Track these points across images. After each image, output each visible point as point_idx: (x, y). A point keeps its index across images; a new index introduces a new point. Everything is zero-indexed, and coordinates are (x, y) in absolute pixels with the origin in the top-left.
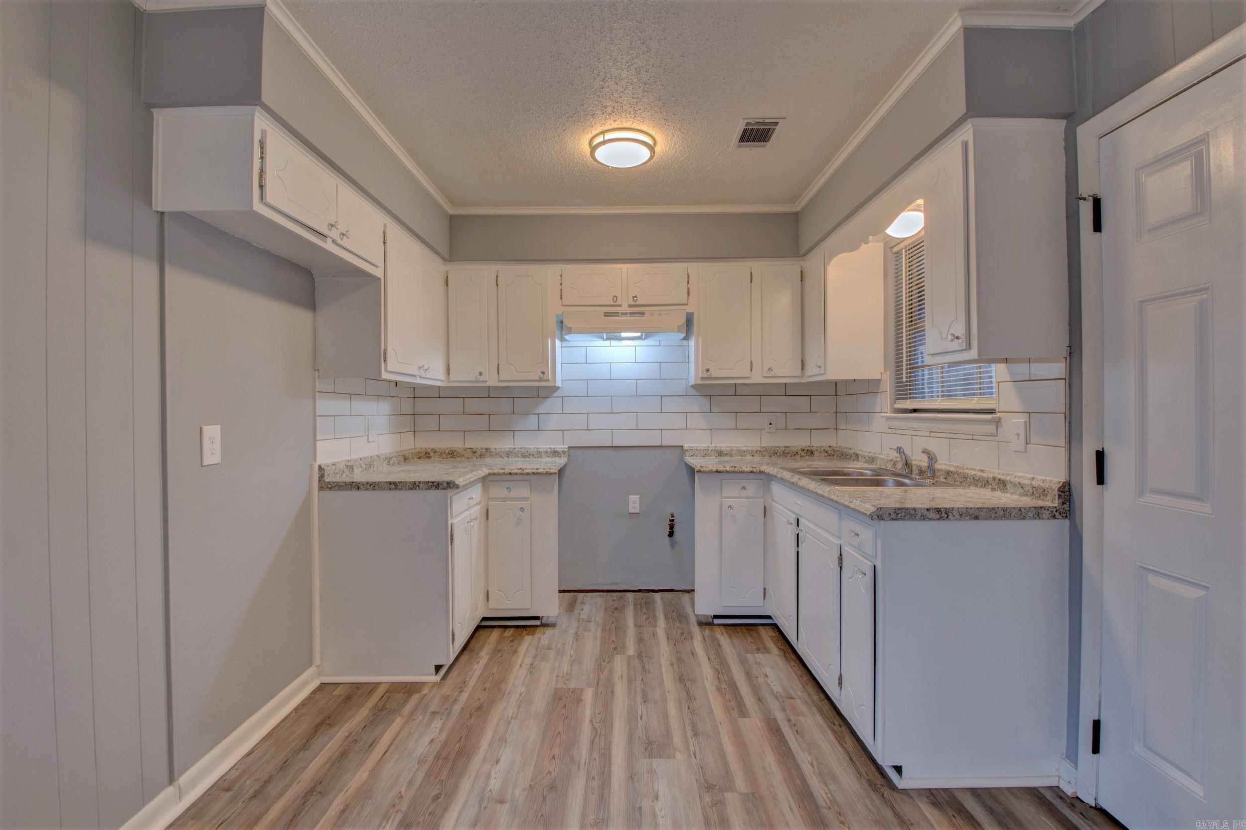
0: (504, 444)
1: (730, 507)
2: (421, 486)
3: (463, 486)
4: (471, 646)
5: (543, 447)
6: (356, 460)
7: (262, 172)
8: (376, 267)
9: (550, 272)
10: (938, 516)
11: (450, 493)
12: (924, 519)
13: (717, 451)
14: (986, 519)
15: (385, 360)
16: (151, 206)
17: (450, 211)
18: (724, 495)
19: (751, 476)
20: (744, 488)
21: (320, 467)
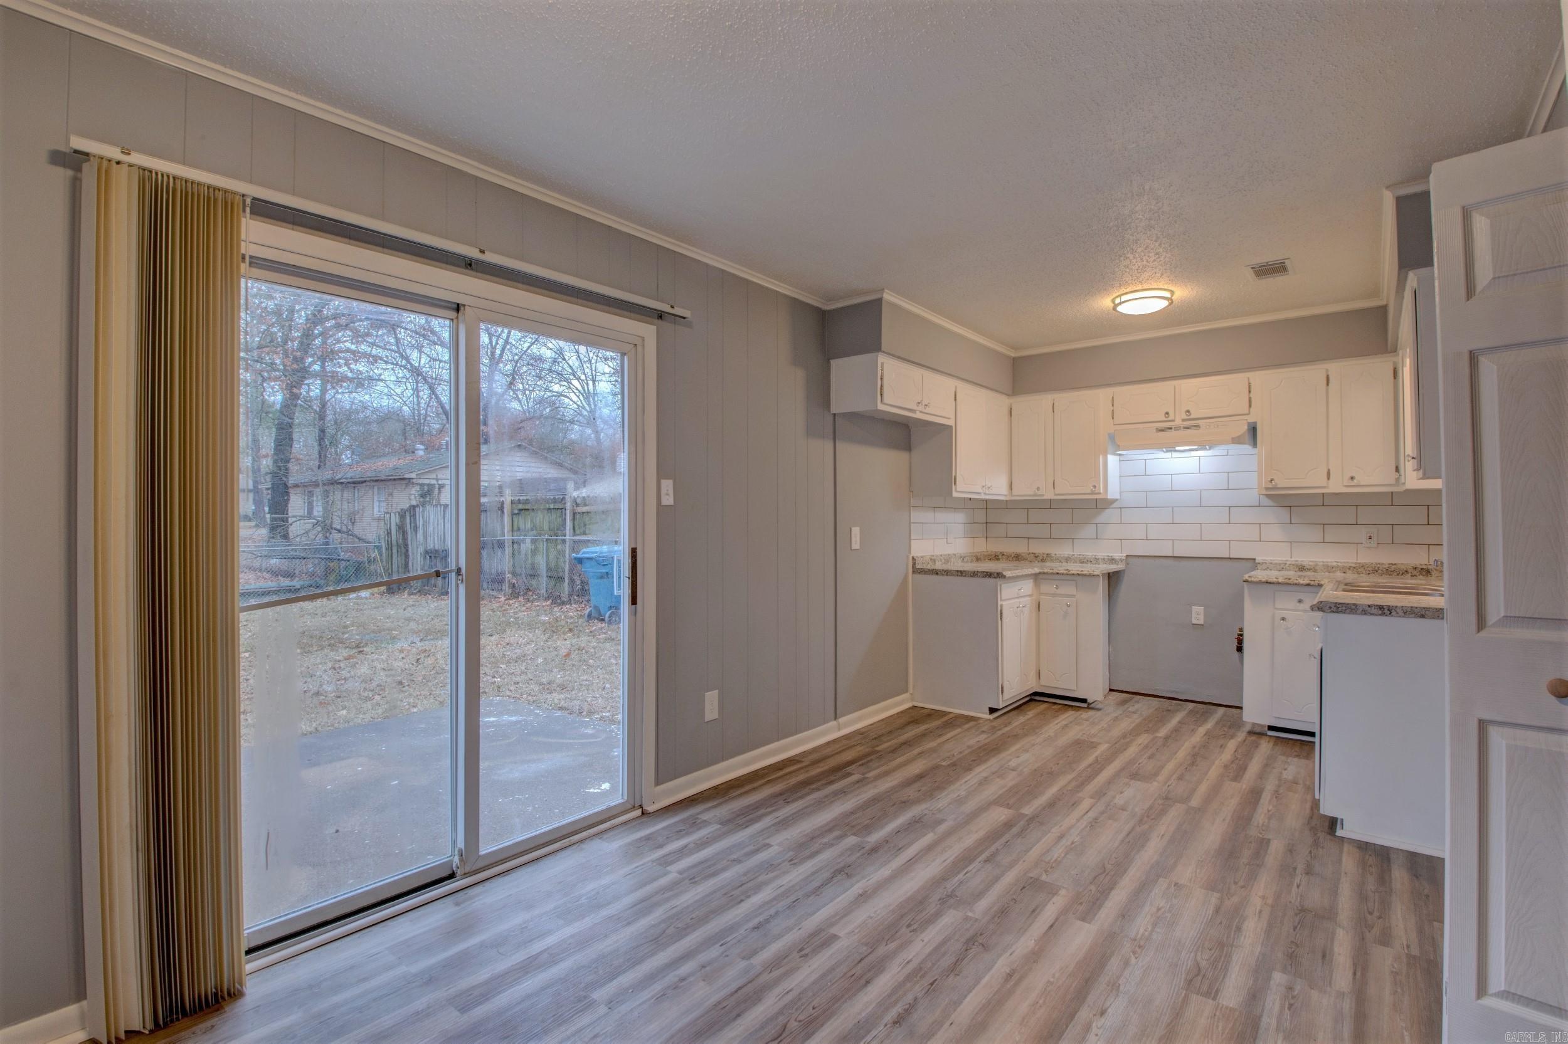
0: (1065, 550)
1: (1283, 619)
2: (979, 574)
3: (1009, 577)
4: (1022, 708)
5: (1101, 554)
6: (937, 556)
7: (882, 386)
8: (949, 418)
9: (1102, 395)
10: (1380, 612)
11: (999, 581)
12: (1365, 614)
13: (1297, 566)
14: (1433, 618)
15: (955, 484)
16: (829, 411)
17: (1013, 354)
18: (1277, 606)
19: (1307, 588)
20: (1300, 601)
21: (913, 558)
